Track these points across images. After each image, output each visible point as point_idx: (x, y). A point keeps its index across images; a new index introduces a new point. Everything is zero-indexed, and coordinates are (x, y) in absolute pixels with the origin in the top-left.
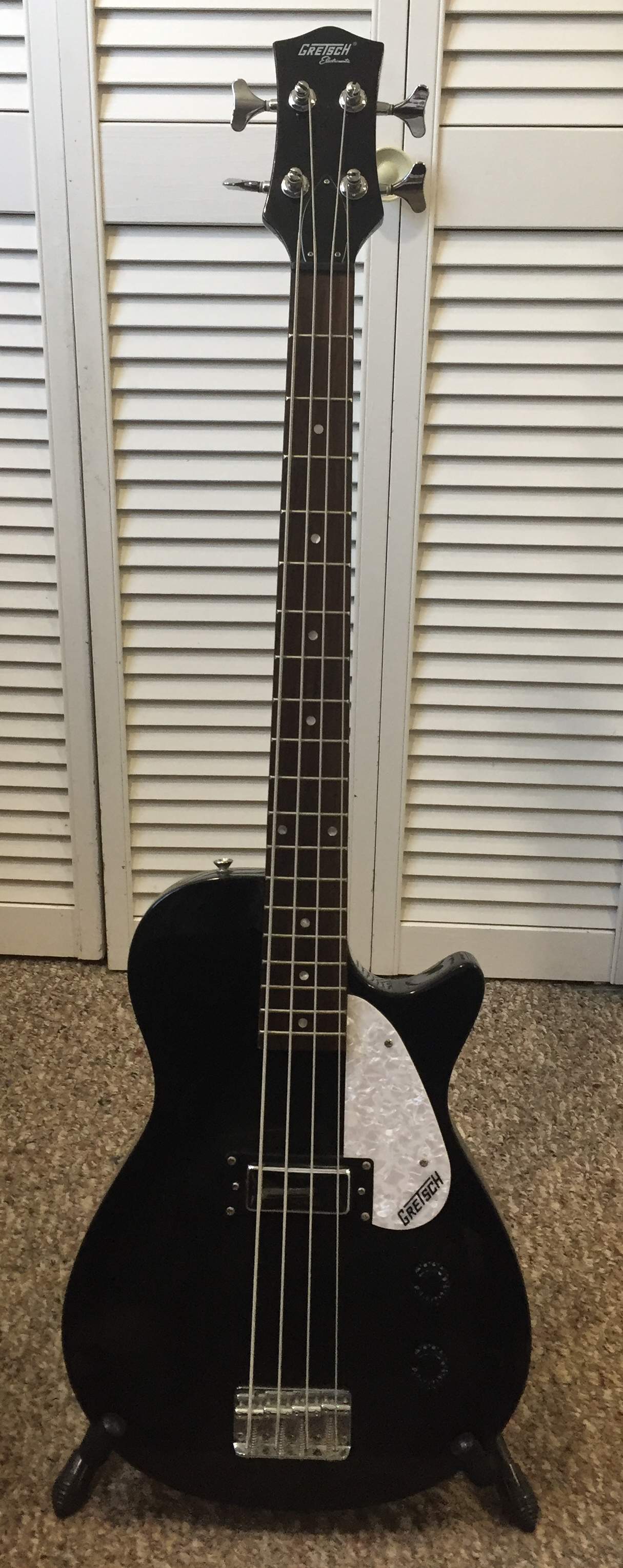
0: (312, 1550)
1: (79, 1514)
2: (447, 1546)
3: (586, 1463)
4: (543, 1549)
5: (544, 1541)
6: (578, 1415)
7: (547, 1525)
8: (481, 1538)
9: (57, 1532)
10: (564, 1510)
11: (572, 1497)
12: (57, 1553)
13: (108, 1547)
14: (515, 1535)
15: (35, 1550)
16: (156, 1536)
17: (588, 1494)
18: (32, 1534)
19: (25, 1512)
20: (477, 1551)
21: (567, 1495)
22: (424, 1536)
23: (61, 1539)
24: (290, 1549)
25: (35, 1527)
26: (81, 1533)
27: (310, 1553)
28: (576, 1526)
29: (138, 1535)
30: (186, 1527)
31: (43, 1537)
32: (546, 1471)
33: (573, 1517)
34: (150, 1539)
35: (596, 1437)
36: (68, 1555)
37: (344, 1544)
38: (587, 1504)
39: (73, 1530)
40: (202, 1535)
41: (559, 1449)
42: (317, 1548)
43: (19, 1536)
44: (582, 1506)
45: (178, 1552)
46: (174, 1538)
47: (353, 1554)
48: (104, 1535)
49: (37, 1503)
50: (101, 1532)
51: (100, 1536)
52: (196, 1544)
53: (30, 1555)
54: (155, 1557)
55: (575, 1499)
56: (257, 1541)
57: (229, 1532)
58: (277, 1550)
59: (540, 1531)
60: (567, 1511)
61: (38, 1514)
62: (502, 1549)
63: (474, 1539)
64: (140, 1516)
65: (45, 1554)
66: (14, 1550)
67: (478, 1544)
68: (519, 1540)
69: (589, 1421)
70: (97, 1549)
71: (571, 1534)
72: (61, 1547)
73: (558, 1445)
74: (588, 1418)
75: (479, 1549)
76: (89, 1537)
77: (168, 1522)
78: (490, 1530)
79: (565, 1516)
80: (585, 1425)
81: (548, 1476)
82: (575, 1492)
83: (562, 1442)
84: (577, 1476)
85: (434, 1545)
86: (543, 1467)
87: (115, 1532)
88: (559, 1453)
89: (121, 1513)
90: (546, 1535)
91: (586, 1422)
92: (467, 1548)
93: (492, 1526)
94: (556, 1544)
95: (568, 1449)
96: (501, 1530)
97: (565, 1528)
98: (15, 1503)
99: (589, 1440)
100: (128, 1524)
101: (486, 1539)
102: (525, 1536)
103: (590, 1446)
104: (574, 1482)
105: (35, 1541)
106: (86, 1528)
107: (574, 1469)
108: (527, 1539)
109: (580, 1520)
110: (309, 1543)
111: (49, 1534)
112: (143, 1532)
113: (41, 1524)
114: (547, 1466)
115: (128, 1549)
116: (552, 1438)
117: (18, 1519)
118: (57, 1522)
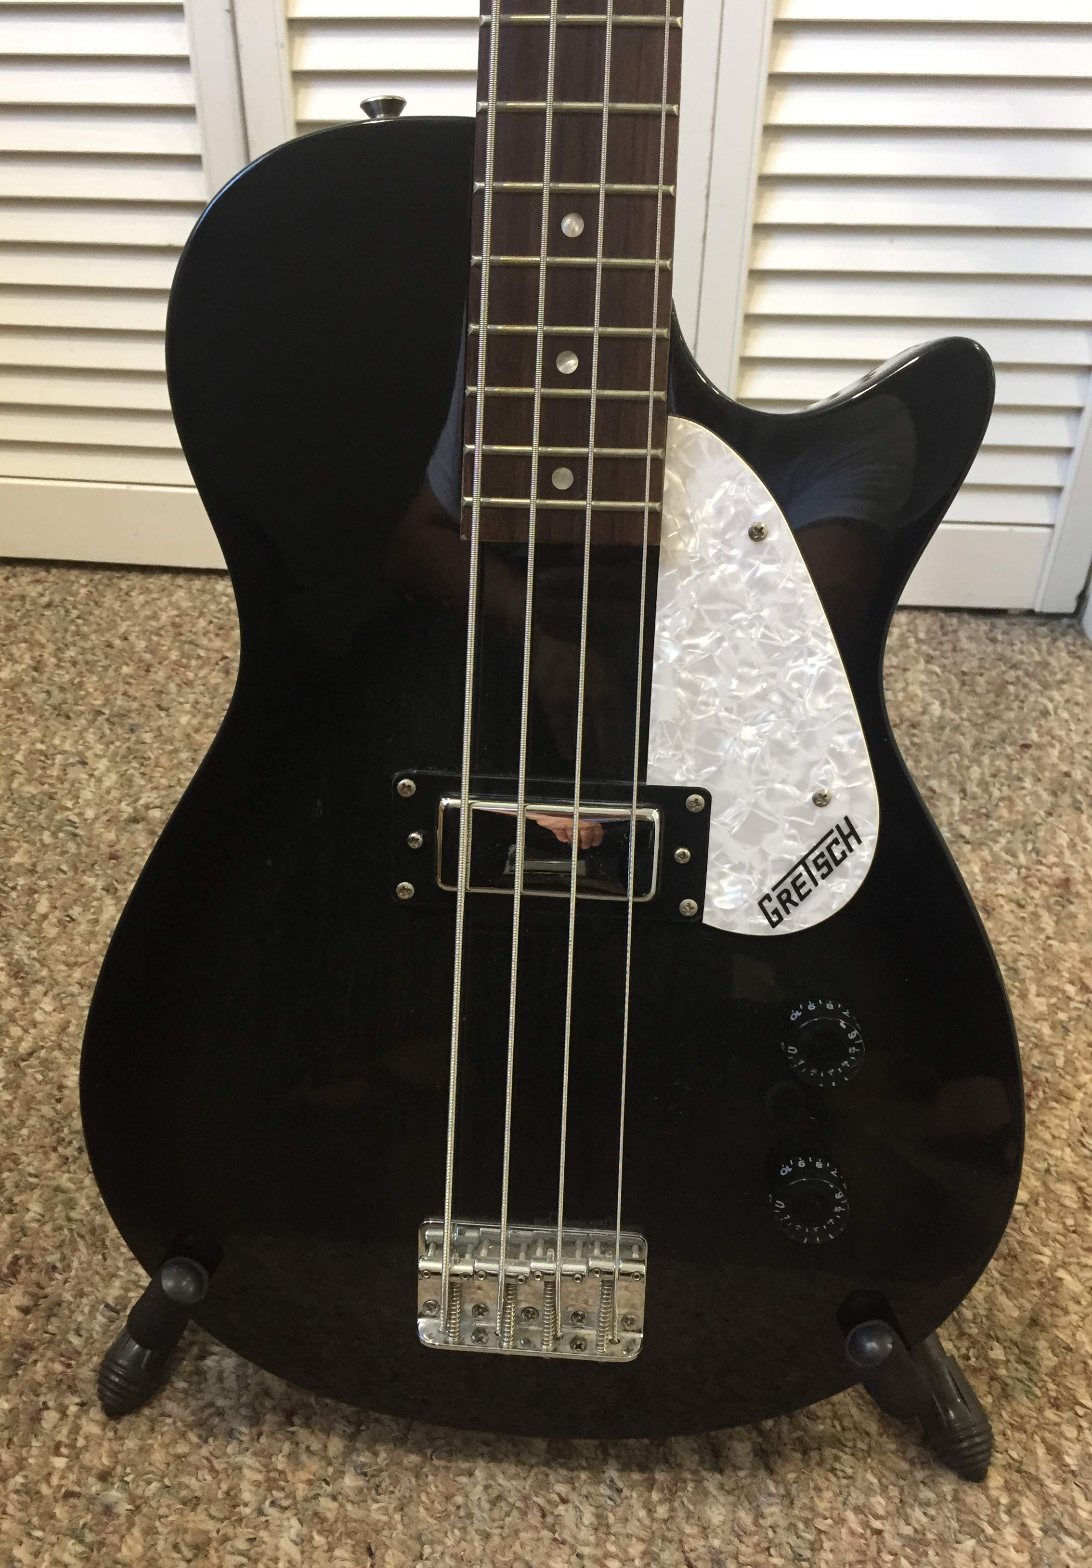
0: (564, 1501)
1: (147, 1411)
2: (822, 1506)
3: (1069, 1349)
4: (1005, 1518)
5: (1004, 1500)
6: (1046, 1260)
7: (1008, 1467)
8: (884, 1489)
9: (100, 1445)
10: (1037, 1438)
11: (1050, 1414)
12: (94, 1486)
13: (193, 1482)
14: (948, 1485)
15: (55, 1480)
16: (280, 1462)
17: (1081, 1411)
18: (56, 1450)
19: (51, 1404)
20: (877, 1517)
21: (1040, 1410)
22: (777, 1483)
23: (105, 1461)
24: (525, 1498)
25: (62, 1436)
26: (145, 1450)
27: (562, 1508)
28: (1065, 1474)
29: (248, 1460)
30: (336, 1446)
31: (75, 1455)
32: (995, 1364)
33: (1056, 1454)
34: (268, 1468)
35: (1084, 1303)
36: (114, 1494)
37: (626, 1492)
38: (1080, 1428)
39: (131, 1444)
40: (364, 1465)
41: (1019, 1321)
42: (573, 1496)
43: (35, 1452)
44: (1071, 1432)
45: (316, 1497)
46: (314, 1465)
47: (642, 1513)
48: (185, 1456)
49: (73, 1389)
50: (181, 1448)
51: (178, 1457)
52: (350, 1481)
53: (45, 1490)
54: (273, 1504)
55: (1057, 1419)
56: (464, 1479)
57: (414, 1459)
58: (499, 1498)
59: (995, 1479)
60: (1043, 1440)
61: (73, 1409)
62: (925, 1514)
63: (869, 1491)
64: (255, 1420)
65: (77, 1489)
66: (19, 1479)
67: (879, 1503)
68: (956, 1499)
69: (1070, 1273)
70: (167, 1481)
71: (1055, 1488)
72: (104, 1476)
73: (1016, 1314)
74: (1064, 1265)
75: (881, 1512)
76: (158, 1457)
77: (303, 1434)
78: (900, 1475)
79: (1041, 1451)
80: (1061, 1279)
81: (1002, 1372)
82: (1056, 1405)
83: (1020, 1308)
84: (1054, 1374)
85: (798, 1503)
86: (992, 1355)
87: (205, 1451)
88: (1019, 1329)
89: (220, 1413)
90: (1008, 1487)
91: (1061, 1273)
92: (858, 1510)
93: (905, 1466)
94: (1028, 1506)
95: (1034, 1322)
96: (920, 1475)
97: (1042, 1477)
98: (35, 1389)
99: (1072, 1307)
100: (230, 1434)
101: (894, 1492)
102: (966, 1487)
103: (1074, 1318)
104: (1051, 1386)
105: (60, 1463)
106: (156, 1441)
107: (1048, 1359)
108: (972, 1496)
109: (1068, 1460)
110: (561, 1488)
111: (86, 1448)
112: (255, 1454)
113: (76, 1430)
114: (997, 1353)
115: (224, 1487)
116: (1003, 1299)
117: (36, 1418)
118: (104, 1426)
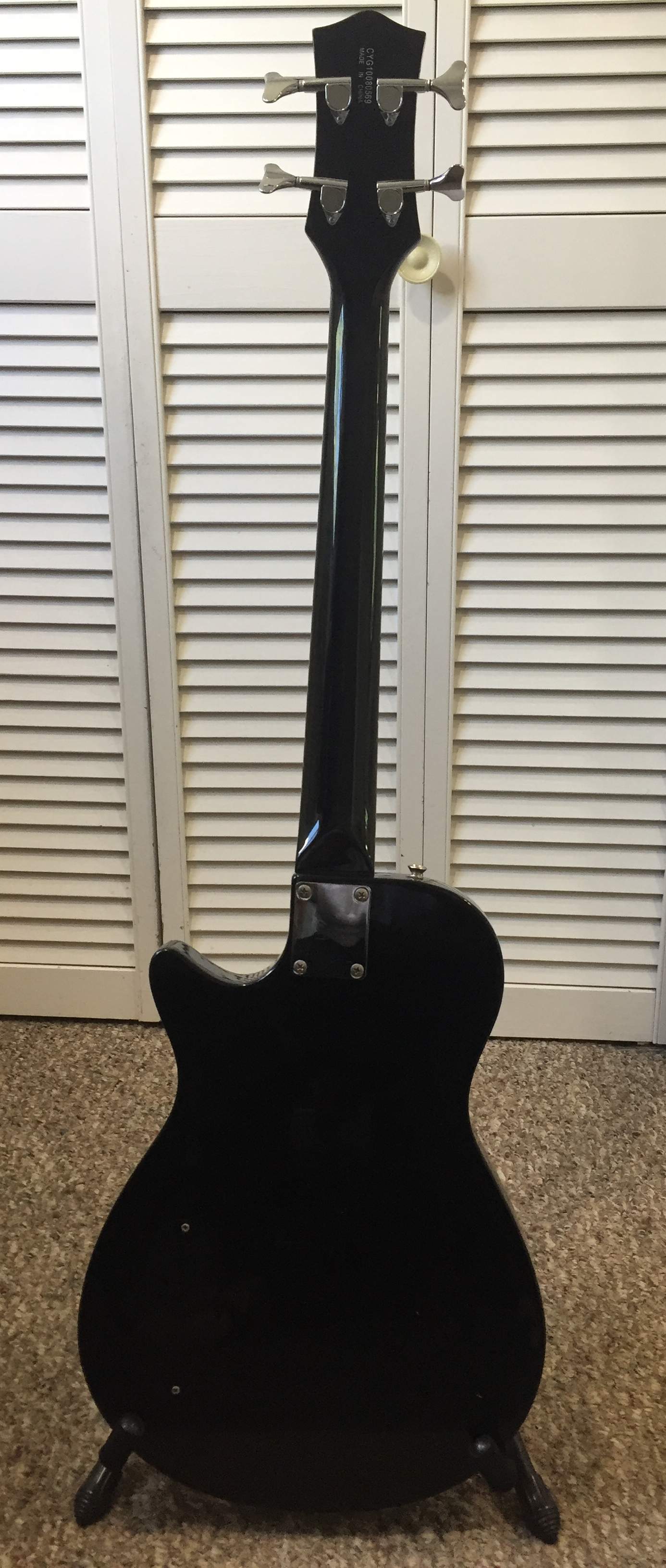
0: (331, 1558)
1: (100, 1523)
2: (468, 1556)
3: (611, 1478)
4: (566, 1559)
5: (567, 1551)
6: (606, 1433)
7: (572, 1536)
8: (503, 1548)
9: (76, 1539)
10: (588, 1522)
11: (597, 1510)
12: (75, 1558)
13: (128, 1555)
14: (538, 1546)
15: (53, 1556)
16: (176, 1544)
17: (613, 1507)
18: (52, 1541)
19: (47, 1520)
20: (498, 1560)
21: (592, 1508)
22: (446, 1547)
23: (80, 1546)
24: (309, 1556)
25: (55, 1535)
26: (100, 1541)
27: (329, 1561)
28: (600, 1538)
29: (158, 1543)
30: (206, 1537)
31: (62, 1545)
32: (571, 1486)
33: (597, 1528)
34: (169, 1547)
35: (624, 1454)
36: (86, 1561)
37: (364, 1552)
38: (612, 1516)
39: (93, 1538)
40: (222, 1544)
41: (587, 1465)
42: (336, 1556)
43: (39, 1544)
44: (607, 1518)
45: (197, 1560)
46: (194, 1545)
47: (373, 1562)
48: (123, 1543)
49: (58, 1512)
50: (121, 1540)
51: (120, 1543)
52: (215, 1552)
53: (47, 1561)
54: (173, 1563)
55: (600, 1512)
56: (276, 1550)
57: (249, 1541)
58: (296, 1557)
59: (563, 1541)
60: (592, 1523)
61: (59, 1523)
62: (524, 1559)
63: (495, 1548)
64: (161, 1526)
65: (65, 1560)
66: (33, 1556)
67: (500, 1554)
68: (541, 1551)
69: (618, 1439)
70: (115, 1555)
71: (594, 1544)
72: (80, 1553)
73: (586, 1461)
74: (615, 1436)
75: (500, 1558)
76: (108, 1544)
77: (189, 1531)
78: (513, 1541)
79: (589, 1527)
80: (612, 1442)
81: (574, 1490)
82: (601, 1505)
83: (589, 1458)
84: (602, 1490)
85: (456, 1555)
86: (570, 1482)
87: (134, 1540)
88: (586, 1469)
89: (141, 1521)
90: (569, 1546)
91: (614, 1440)
92: (488, 1557)
93: (515, 1537)
94: (579, 1553)
95: (595, 1465)
96: (523, 1541)
97: (588, 1540)
98: (37, 1513)
99: (615, 1455)
100: (148, 1531)
101: (509, 1549)
102: (547, 1546)
103: (617, 1462)
104: (600, 1496)
105: (55, 1548)
106: (107, 1536)
107: (600, 1482)
108: (550, 1550)
109: (603, 1531)
110: (330, 1552)
111: (68, 1541)
112: (162, 1540)
113: (62, 1532)
114: (573, 1481)
115: (146, 1556)
116: (579, 1454)
117: (39, 1526)
118: (77, 1530)
